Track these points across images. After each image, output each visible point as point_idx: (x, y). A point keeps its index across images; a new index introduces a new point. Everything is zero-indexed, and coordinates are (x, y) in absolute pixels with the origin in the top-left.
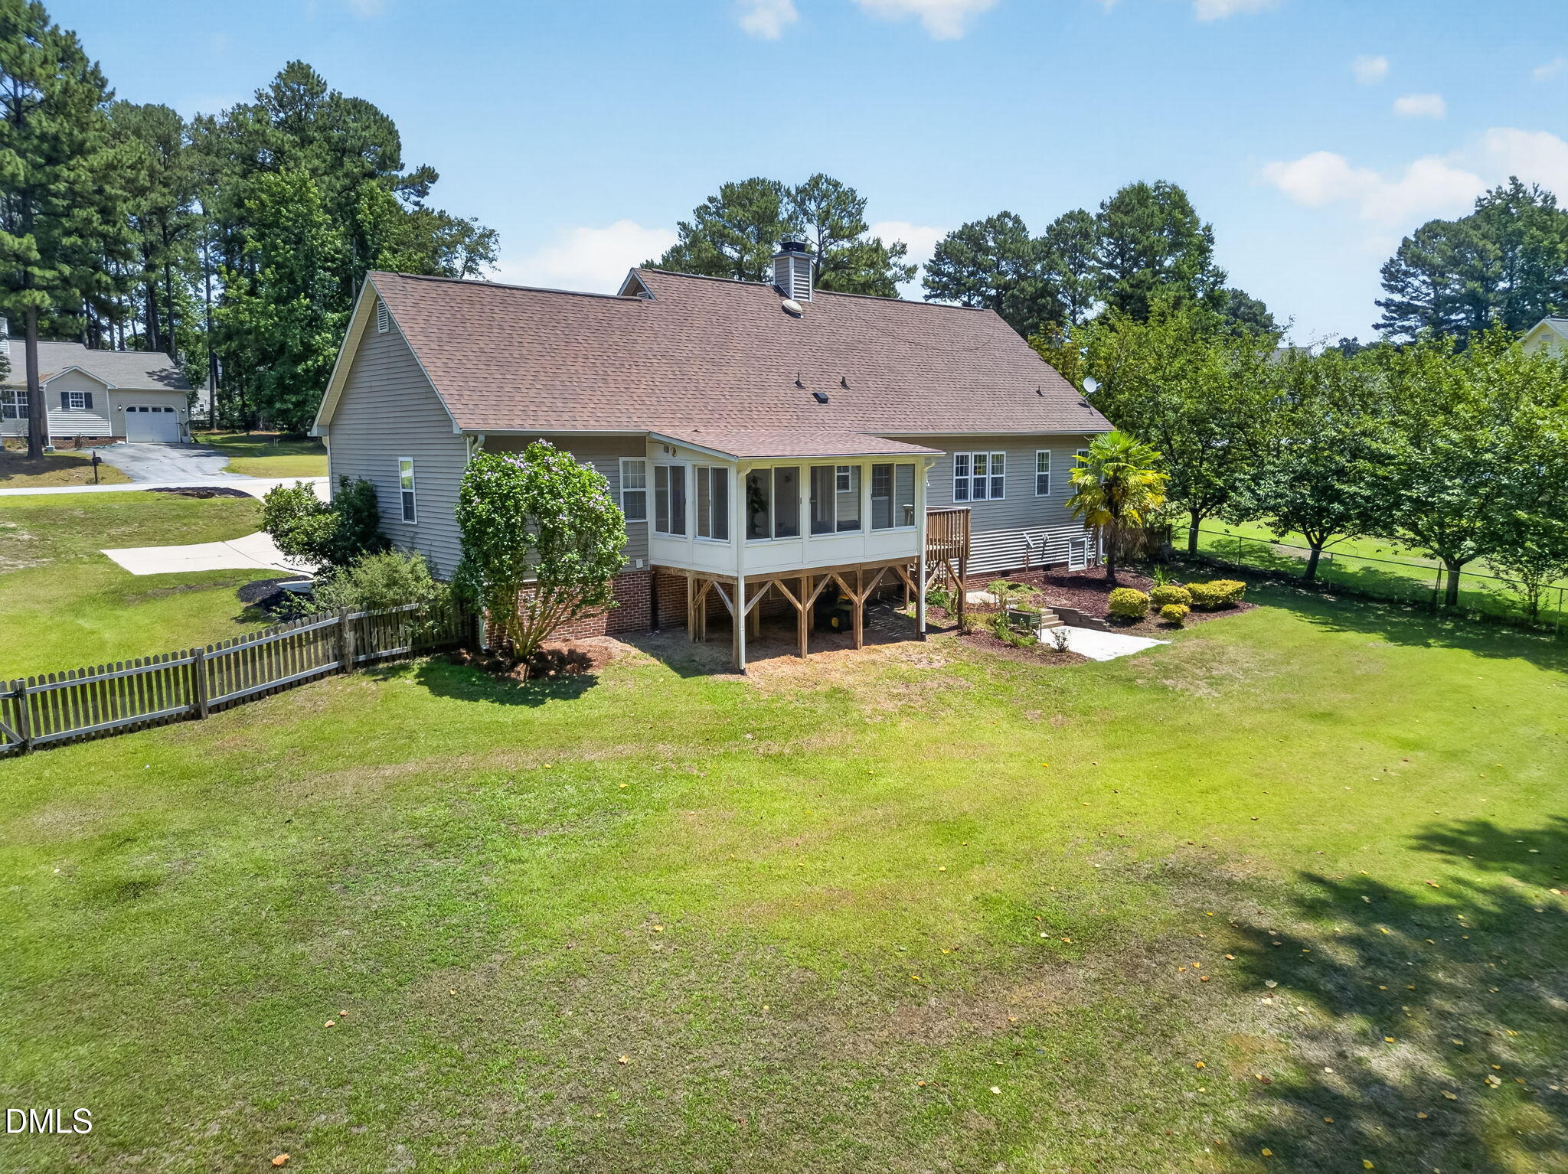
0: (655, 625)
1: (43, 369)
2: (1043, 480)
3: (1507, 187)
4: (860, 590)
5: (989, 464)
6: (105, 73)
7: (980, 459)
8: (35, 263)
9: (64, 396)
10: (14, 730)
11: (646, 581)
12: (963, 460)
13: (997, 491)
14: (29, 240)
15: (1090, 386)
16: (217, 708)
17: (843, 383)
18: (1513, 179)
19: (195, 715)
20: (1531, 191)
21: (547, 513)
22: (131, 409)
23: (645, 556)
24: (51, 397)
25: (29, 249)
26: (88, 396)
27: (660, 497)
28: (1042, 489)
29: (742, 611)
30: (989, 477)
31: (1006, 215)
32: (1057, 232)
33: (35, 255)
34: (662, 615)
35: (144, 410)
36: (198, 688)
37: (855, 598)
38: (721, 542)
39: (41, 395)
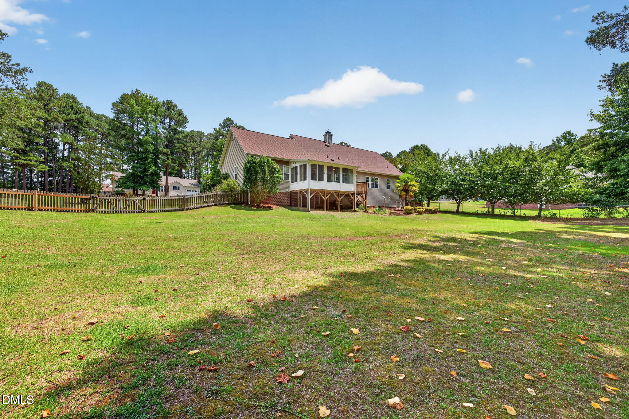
0: (291, 205)
1: (169, 182)
2: (388, 186)
3: (509, 146)
4: (339, 197)
5: (374, 180)
6: (187, 117)
7: (372, 179)
8: (169, 155)
9: (174, 187)
10: (142, 207)
11: (289, 195)
12: (368, 178)
13: (377, 187)
14: (169, 150)
15: (400, 166)
16: (187, 210)
17: (338, 159)
18: (511, 144)
19: (183, 210)
20: (515, 146)
21: (262, 166)
22: (188, 191)
23: (289, 189)
24: (171, 188)
25: (168, 152)
26: (179, 187)
27: (292, 176)
28: (389, 188)
29: (309, 197)
30: (375, 183)
31: (387, 152)
32: (399, 156)
33: (169, 153)
34: (292, 203)
35: (190, 191)
36: (184, 205)
37: (338, 199)
38: (305, 181)
39: (168, 187)
